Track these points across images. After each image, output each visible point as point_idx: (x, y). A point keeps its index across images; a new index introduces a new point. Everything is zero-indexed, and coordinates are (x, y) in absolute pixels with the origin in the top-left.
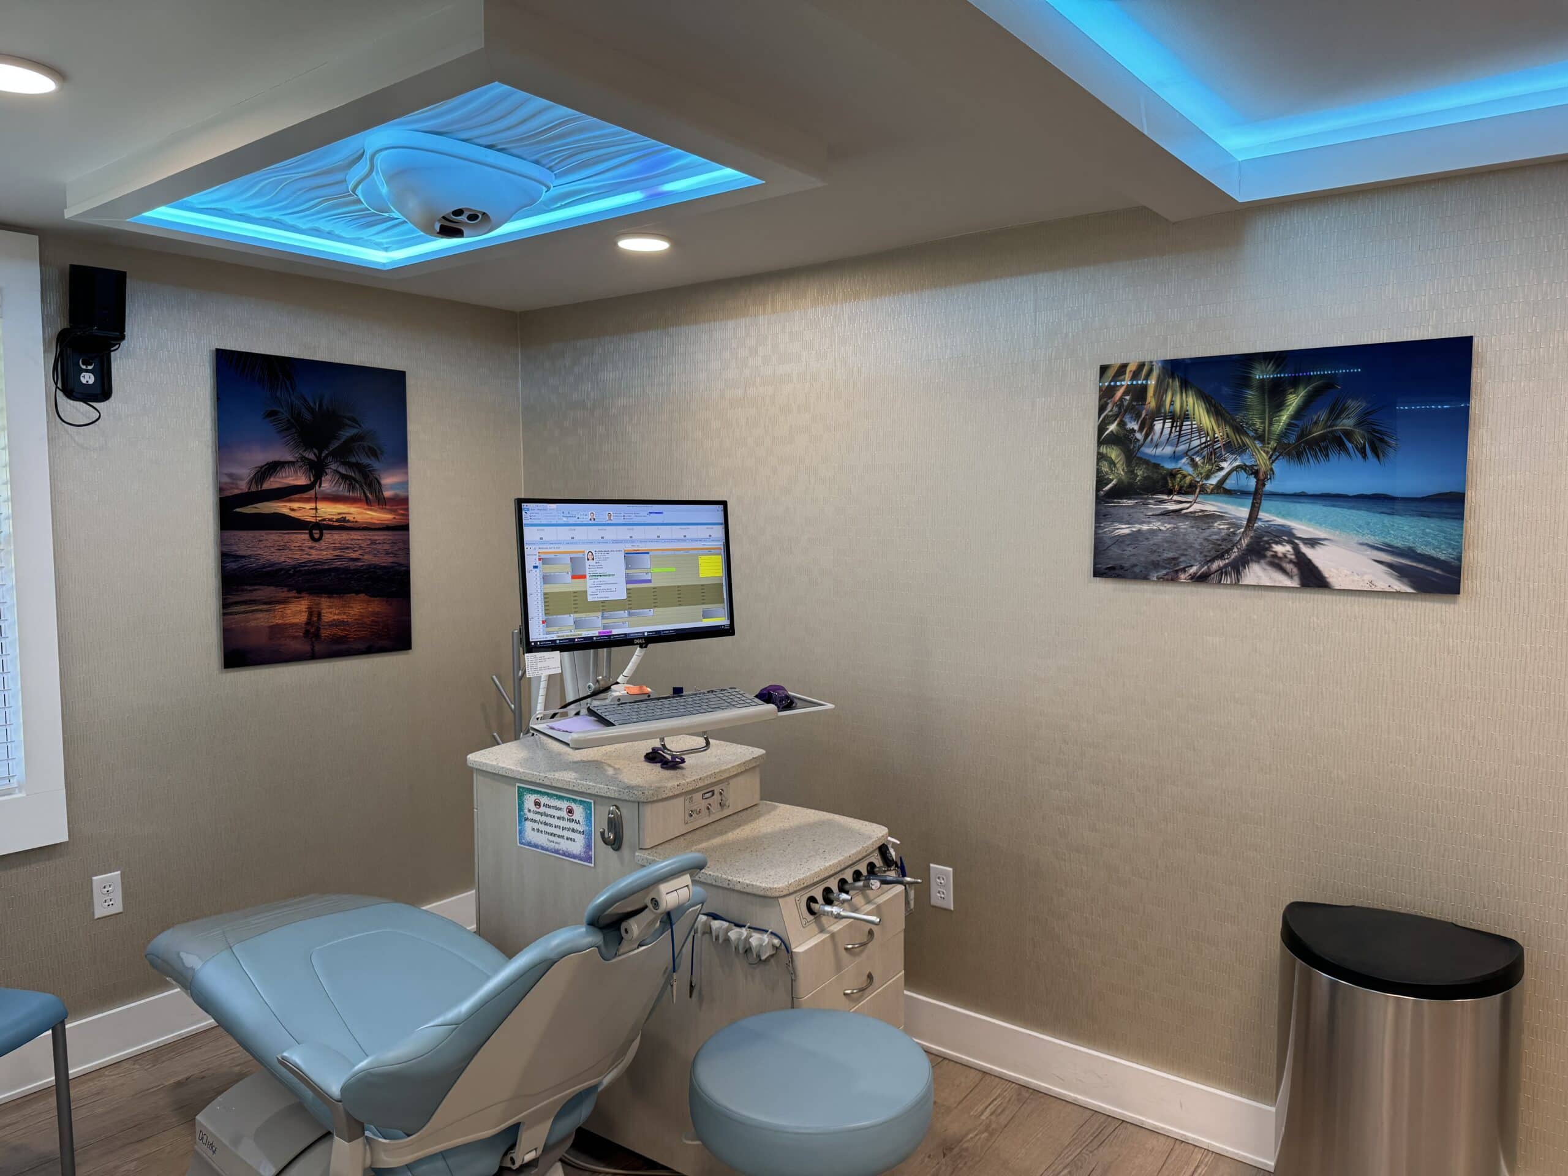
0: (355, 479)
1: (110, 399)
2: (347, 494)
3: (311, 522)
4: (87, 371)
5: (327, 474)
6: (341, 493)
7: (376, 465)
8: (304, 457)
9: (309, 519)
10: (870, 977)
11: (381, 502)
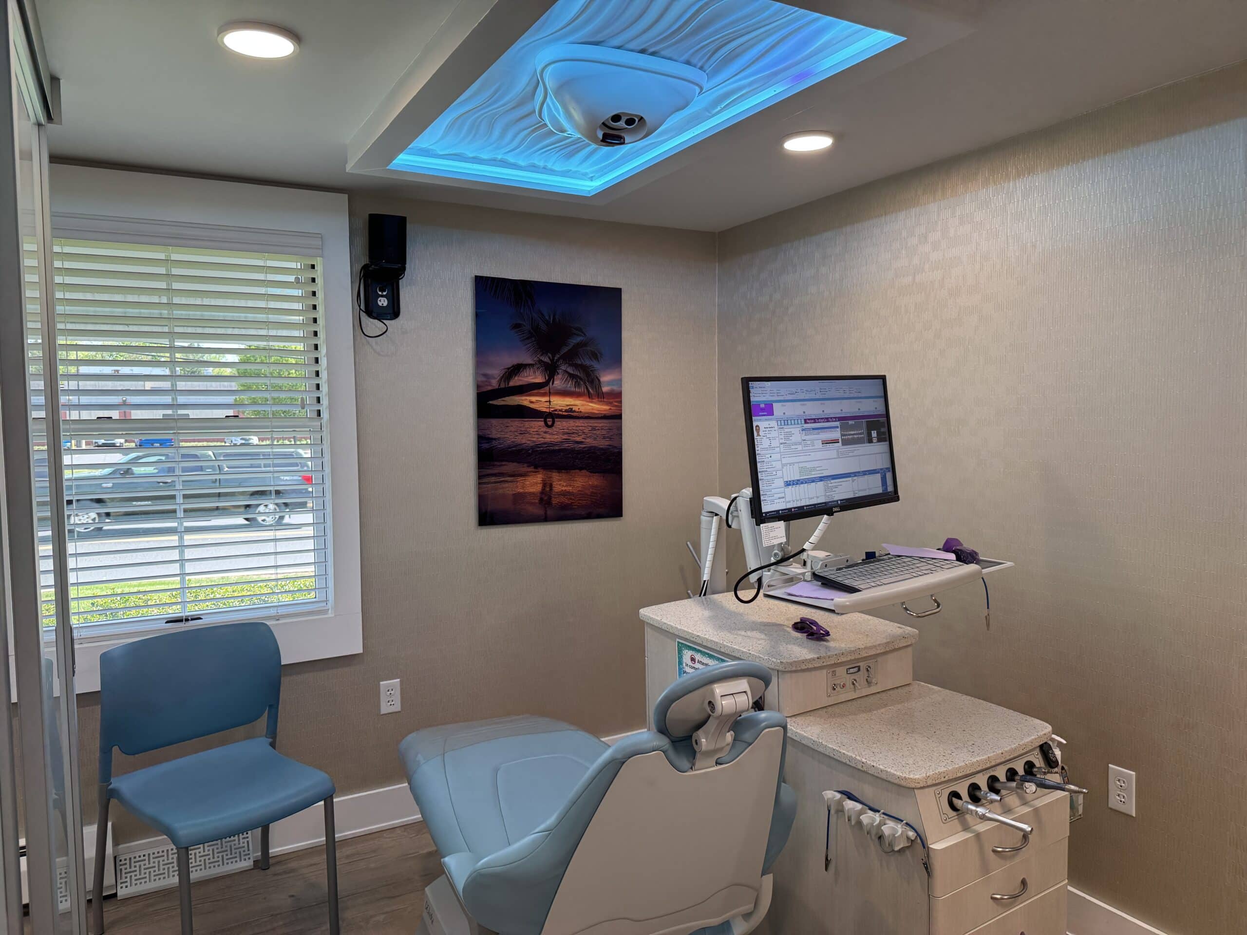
0: (581, 379)
1: (399, 318)
2: (573, 389)
3: (546, 412)
4: (382, 296)
5: (558, 374)
6: (569, 389)
7: (595, 364)
8: (541, 360)
9: (544, 410)
10: (1024, 883)
11: (600, 396)
